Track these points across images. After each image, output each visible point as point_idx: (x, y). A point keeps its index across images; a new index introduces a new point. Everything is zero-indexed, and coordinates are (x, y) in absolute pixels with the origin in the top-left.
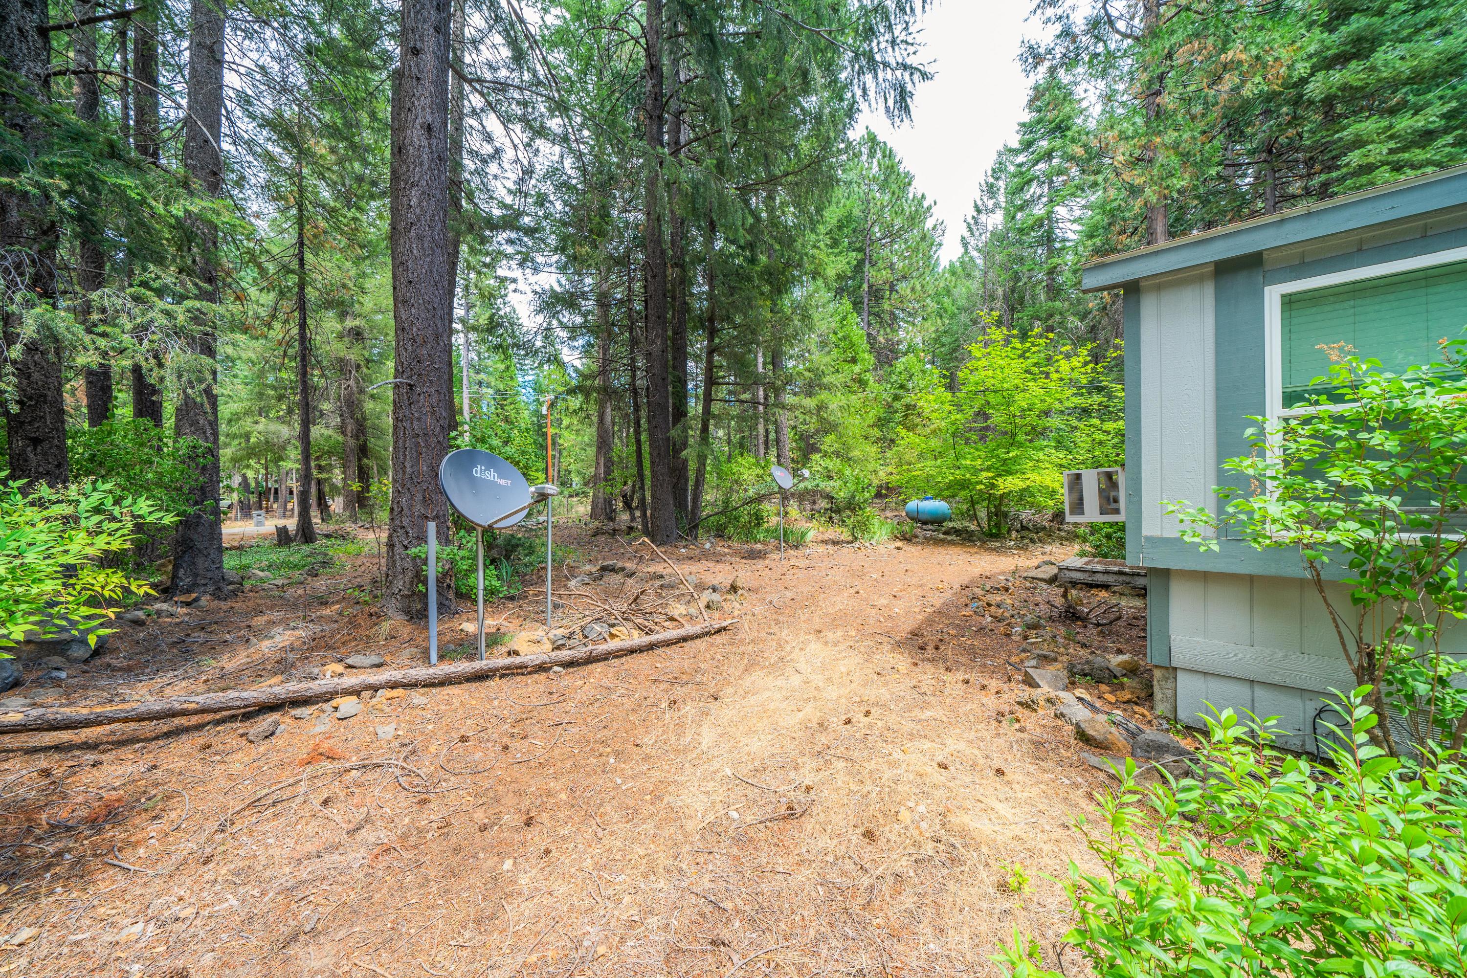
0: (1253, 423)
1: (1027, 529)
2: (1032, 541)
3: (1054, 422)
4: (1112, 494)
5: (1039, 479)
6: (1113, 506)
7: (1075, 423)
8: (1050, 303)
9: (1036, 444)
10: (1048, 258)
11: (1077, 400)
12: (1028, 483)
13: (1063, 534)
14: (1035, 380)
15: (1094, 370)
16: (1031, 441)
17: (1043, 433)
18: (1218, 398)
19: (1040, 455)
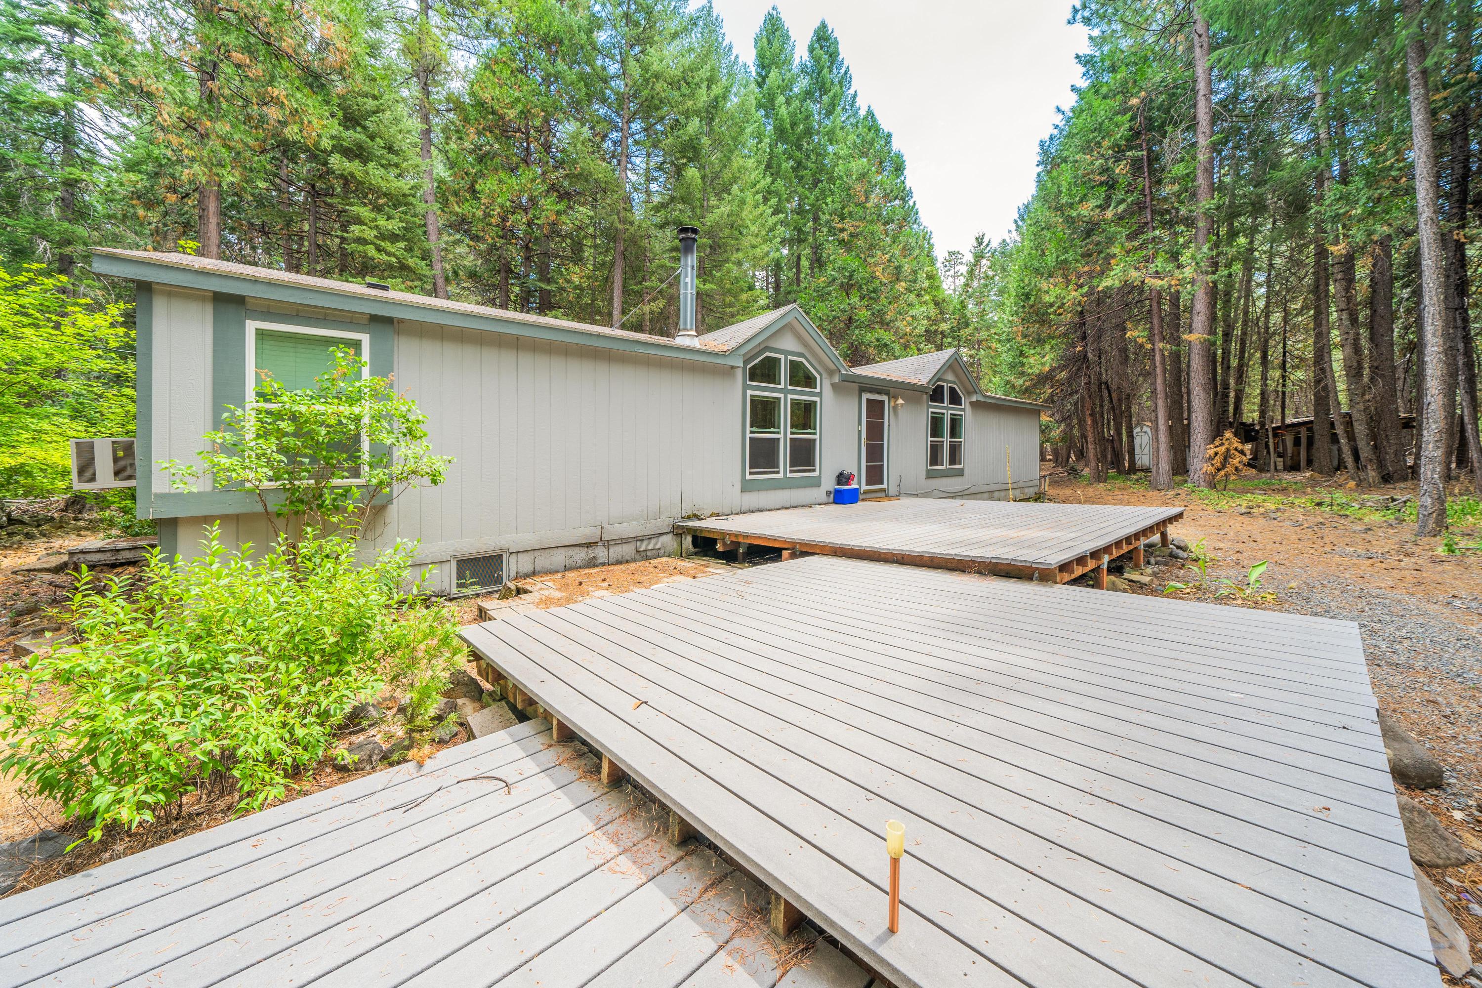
0: (229, 410)
1: (21, 522)
2: (28, 536)
3: (71, 385)
4: (130, 462)
5: (40, 455)
6: (130, 473)
7: (99, 390)
8: (66, 225)
9: (36, 410)
10: (64, 164)
11: (102, 364)
12: (20, 460)
13: (81, 524)
14: (37, 326)
15: (127, 335)
16: (28, 405)
17: (53, 397)
18: (214, 390)
19: (45, 425)
